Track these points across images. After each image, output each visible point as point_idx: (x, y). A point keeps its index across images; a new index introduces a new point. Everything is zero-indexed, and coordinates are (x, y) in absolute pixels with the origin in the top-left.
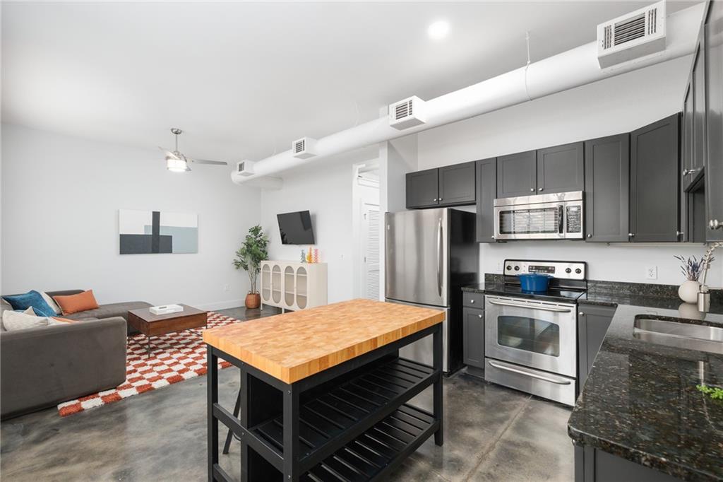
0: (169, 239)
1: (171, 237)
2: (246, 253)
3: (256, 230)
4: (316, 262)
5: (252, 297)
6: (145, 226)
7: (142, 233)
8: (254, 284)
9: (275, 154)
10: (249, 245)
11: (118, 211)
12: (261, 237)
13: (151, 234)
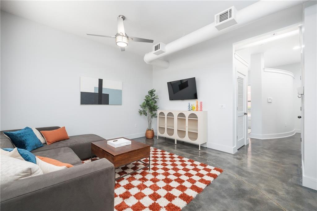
0: (107, 96)
1: (108, 95)
2: (145, 106)
3: (151, 92)
4: (201, 110)
5: (150, 132)
6: (95, 87)
8: (150, 124)
9: (185, 35)
10: (147, 101)
11: (80, 77)
12: (155, 96)
13: (98, 92)
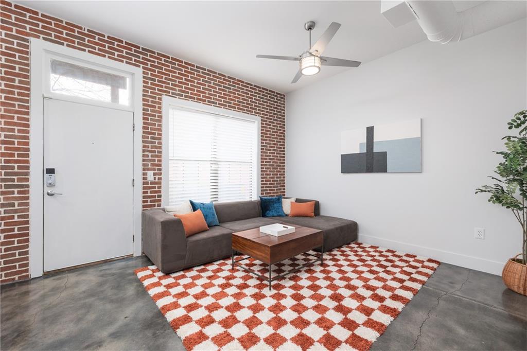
0: (384, 155)
1: (386, 152)
6: (360, 144)
7: (358, 151)
13: (366, 151)
